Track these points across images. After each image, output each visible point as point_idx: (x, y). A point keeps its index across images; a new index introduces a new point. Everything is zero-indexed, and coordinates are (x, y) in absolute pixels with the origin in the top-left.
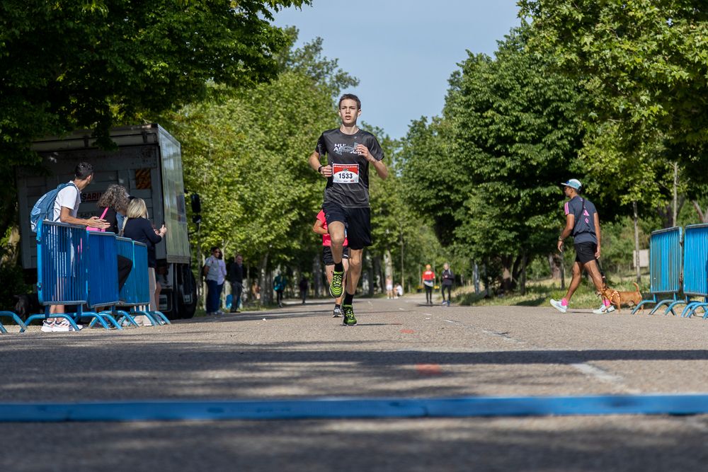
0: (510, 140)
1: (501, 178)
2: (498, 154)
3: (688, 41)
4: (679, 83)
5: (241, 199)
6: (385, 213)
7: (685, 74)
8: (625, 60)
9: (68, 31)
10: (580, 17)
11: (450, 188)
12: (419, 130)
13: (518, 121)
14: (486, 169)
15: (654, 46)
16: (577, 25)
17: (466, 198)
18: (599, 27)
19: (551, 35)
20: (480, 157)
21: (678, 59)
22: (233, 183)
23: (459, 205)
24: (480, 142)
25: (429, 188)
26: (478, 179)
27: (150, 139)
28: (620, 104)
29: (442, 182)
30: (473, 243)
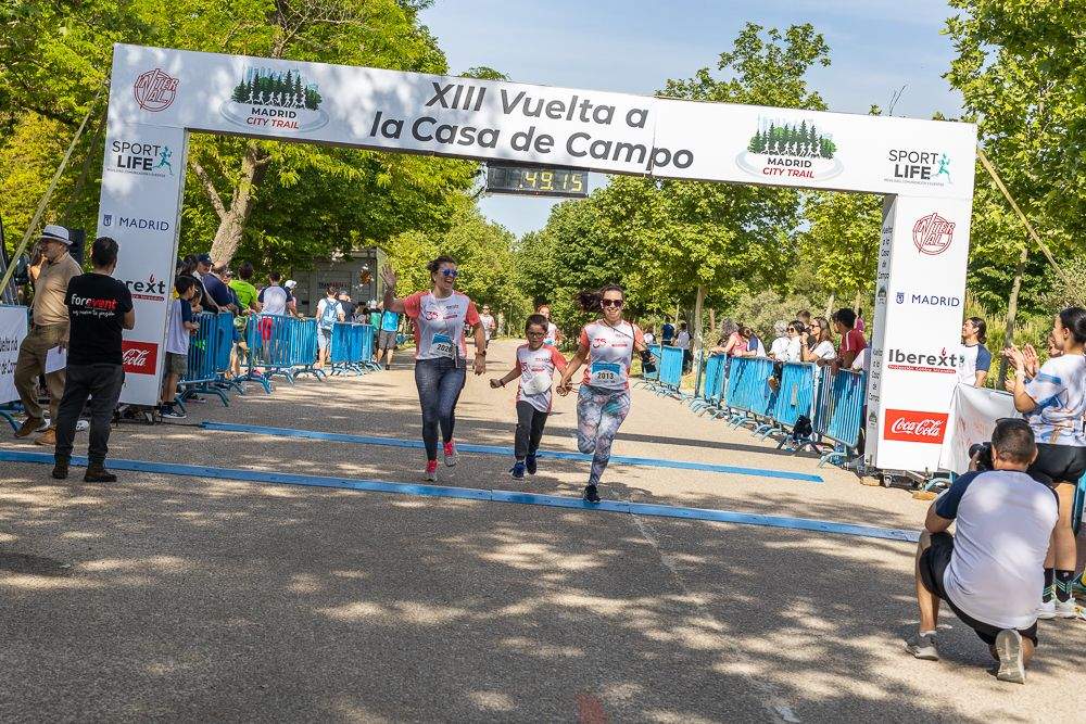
0: (585, 263)
1: (577, 285)
2: (576, 270)
3: (683, 235)
4: (676, 257)
5: (413, 276)
6: (502, 283)
7: (680, 254)
8: (647, 242)
9: (336, 198)
10: (624, 214)
11: (546, 280)
12: (530, 241)
13: (590, 252)
14: (567, 279)
15: (664, 236)
16: (623, 218)
17: (555, 287)
18: (634, 222)
19: (607, 221)
20: (565, 270)
21: (677, 244)
22: (408, 267)
23: (551, 290)
24: (566, 262)
25: (532, 278)
26: (563, 284)
27: (372, 255)
28: (643, 264)
29: (541, 275)
30: (557, 315)
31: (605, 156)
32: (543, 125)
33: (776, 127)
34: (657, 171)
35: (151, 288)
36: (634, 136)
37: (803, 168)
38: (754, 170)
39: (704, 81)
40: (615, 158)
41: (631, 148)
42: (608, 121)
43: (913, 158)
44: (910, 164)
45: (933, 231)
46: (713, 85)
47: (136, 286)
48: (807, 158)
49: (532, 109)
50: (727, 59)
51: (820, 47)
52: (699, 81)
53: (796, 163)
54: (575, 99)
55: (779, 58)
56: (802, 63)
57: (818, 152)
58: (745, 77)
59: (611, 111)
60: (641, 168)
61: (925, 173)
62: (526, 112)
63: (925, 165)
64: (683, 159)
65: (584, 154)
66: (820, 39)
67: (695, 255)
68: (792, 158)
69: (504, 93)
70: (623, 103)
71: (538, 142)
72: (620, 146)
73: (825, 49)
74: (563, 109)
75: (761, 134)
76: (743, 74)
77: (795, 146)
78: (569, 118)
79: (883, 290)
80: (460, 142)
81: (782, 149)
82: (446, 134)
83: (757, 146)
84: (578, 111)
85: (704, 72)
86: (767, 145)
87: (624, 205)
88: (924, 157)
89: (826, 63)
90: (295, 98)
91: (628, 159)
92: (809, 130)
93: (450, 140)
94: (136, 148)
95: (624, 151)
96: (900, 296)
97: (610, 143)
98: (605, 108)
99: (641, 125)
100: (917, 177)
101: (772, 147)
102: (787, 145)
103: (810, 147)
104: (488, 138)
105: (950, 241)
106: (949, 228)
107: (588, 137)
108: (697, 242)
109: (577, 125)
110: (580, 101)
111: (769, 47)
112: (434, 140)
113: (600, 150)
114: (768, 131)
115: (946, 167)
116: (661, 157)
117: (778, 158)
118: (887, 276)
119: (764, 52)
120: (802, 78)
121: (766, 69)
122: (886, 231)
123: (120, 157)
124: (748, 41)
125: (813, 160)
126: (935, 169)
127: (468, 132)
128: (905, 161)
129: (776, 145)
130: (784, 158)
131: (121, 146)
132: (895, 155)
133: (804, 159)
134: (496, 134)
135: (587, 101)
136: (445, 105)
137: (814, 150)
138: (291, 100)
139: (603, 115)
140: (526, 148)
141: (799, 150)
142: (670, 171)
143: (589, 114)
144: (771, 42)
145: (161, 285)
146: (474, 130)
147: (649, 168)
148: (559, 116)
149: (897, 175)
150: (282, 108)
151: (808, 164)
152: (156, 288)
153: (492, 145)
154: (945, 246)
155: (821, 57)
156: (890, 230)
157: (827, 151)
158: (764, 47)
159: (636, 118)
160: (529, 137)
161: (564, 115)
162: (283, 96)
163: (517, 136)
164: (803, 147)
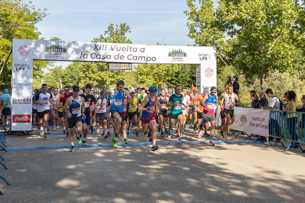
31: (136, 59)
32: (121, 53)
33: (173, 50)
34: (148, 62)
35: (27, 100)
36: (142, 54)
37: (180, 59)
38: (170, 60)
39: (102, 38)
40: (139, 60)
41: (142, 57)
42: (136, 51)
43: (203, 55)
44: (203, 57)
45: (209, 71)
46: (104, 38)
47: (23, 101)
48: (181, 57)
49: (118, 49)
50: (106, 32)
51: (128, 28)
52: (101, 38)
53: (179, 58)
54: (128, 46)
55: (119, 31)
56: (124, 32)
57: (183, 55)
58: (111, 36)
59: (137, 49)
60: (145, 62)
61: (206, 59)
62: (117, 50)
63: (206, 57)
64: (154, 59)
65: (131, 59)
66: (128, 26)
67: (105, 79)
68: (178, 57)
69: (111, 46)
70: (139, 46)
71: (120, 57)
72: (139, 57)
73: (129, 29)
74: (126, 49)
75: (171, 52)
76: (110, 35)
77: (178, 54)
78: (127, 51)
79: (199, 86)
80: (102, 58)
81: (175, 55)
82: (98, 57)
83: (170, 55)
84: (129, 49)
85: (101, 36)
86: (172, 55)
87: (86, 68)
88: (205, 55)
89: (130, 32)
90: (60, 50)
91: (141, 60)
92: (181, 51)
93: (100, 58)
94: (21, 65)
95: (140, 58)
96: (203, 87)
97: (137, 56)
98: (135, 48)
99: (144, 52)
100: (205, 59)
101: (173, 55)
102: (176, 54)
103: (181, 54)
104: (109, 57)
105: (213, 74)
106: (212, 71)
107: (132, 55)
108: (105, 76)
109: (129, 53)
110: (129, 47)
111: (116, 29)
112: (96, 58)
113: (135, 58)
114: (172, 51)
115: (210, 57)
116: (149, 59)
117: (175, 57)
118: (200, 83)
119: (115, 30)
120: (125, 35)
121: (116, 34)
122: (198, 72)
123: (17, 68)
124: (111, 27)
125: (182, 57)
126: (208, 58)
127: (104, 56)
128: (202, 57)
129: (174, 54)
130: (176, 57)
131: (16, 65)
132: (200, 55)
133: (180, 57)
134: (110, 56)
135: (131, 47)
136: (97, 50)
137: (182, 55)
138: (60, 51)
139: (135, 50)
140: (118, 59)
141: (179, 55)
142: (151, 62)
143: (132, 50)
144: (116, 28)
145: (30, 100)
146: (105, 55)
147: (146, 62)
148: (125, 51)
149: (200, 60)
150: (57, 53)
151: (181, 58)
152: (29, 101)
153: (110, 58)
154: (212, 75)
155: (129, 31)
156: (200, 72)
157: (185, 55)
158: (115, 29)
159: (142, 50)
160: (118, 56)
161: (126, 50)
162: (58, 50)
163: (115, 56)
164: (180, 54)
